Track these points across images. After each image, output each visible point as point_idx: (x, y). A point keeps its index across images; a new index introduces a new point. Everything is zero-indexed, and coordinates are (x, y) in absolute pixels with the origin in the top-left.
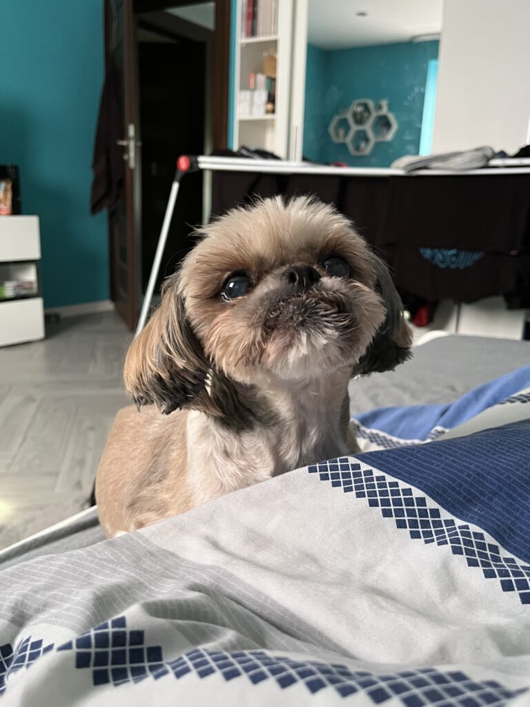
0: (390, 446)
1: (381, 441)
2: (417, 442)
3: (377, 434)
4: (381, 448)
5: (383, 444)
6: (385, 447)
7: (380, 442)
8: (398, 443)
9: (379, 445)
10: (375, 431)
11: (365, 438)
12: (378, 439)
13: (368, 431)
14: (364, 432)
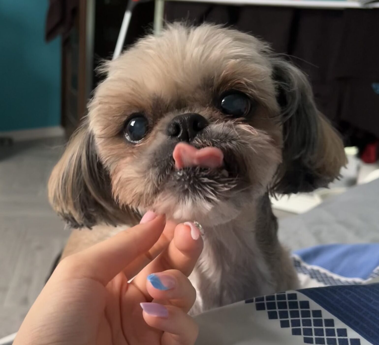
0: (331, 283)
1: (322, 277)
2: (358, 280)
3: (318, 271)
4: (321, 285)
5: (323, 281)
6: (326, 284)
7: (320, 279)
8: (339, 280)
9: (319, 281)
10: (315, 268)
11: (305, 274)
12: (318, 276)
13: (309, 267)
14: (305, 268)
